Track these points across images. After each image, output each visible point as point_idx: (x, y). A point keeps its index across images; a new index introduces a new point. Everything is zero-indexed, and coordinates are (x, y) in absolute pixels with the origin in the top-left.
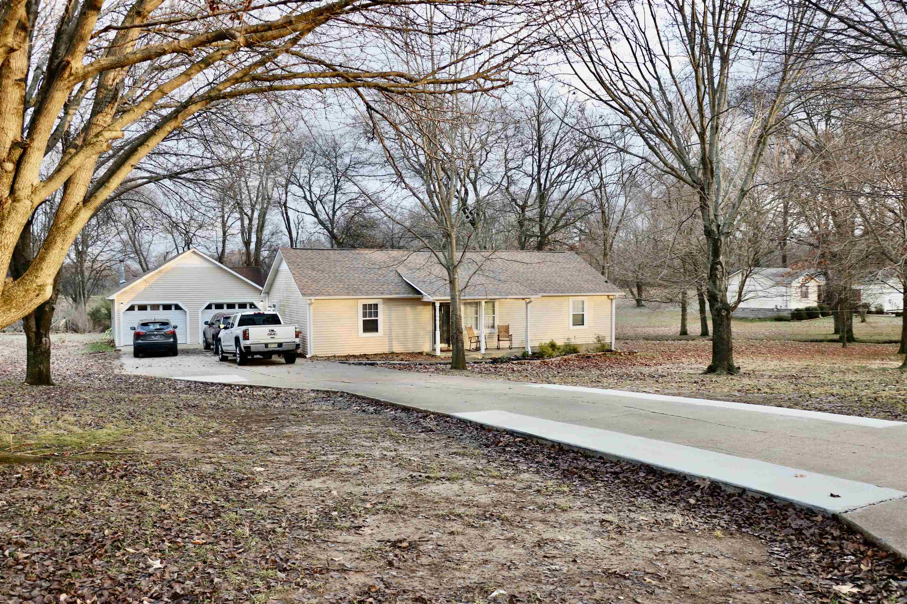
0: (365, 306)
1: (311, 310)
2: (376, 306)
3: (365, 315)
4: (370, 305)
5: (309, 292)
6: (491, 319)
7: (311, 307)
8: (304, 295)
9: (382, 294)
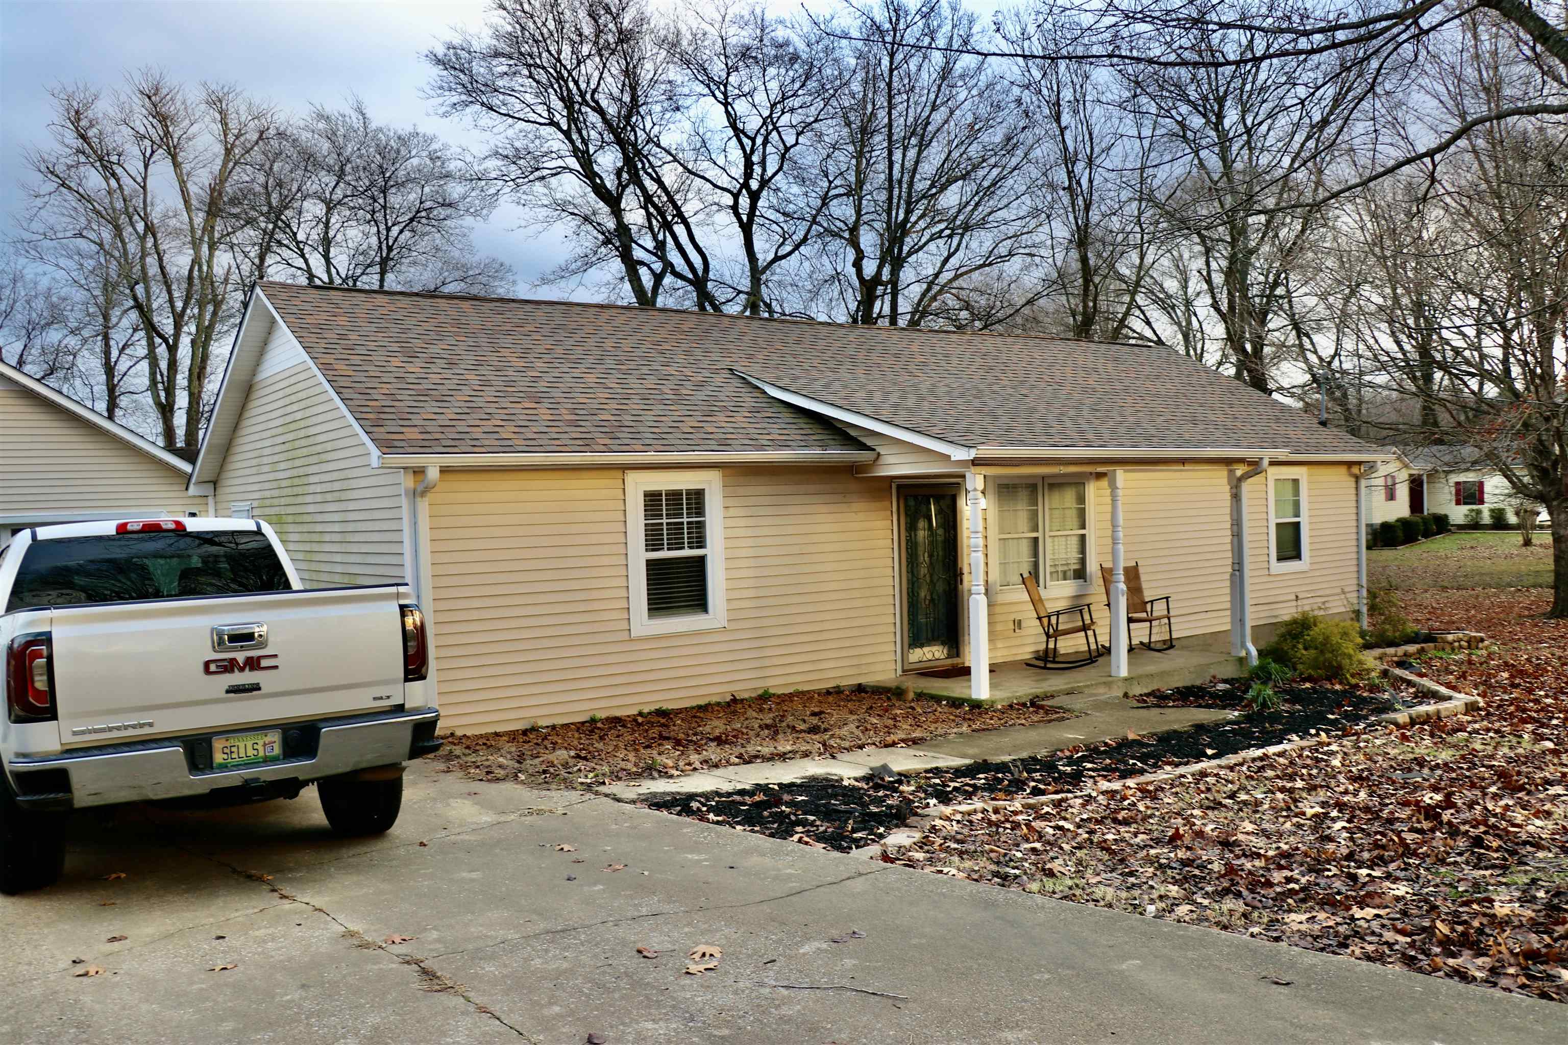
0: (652, 500)
1: (424, 523)
2: (697, 499)
3: (653, 540)
4: (675, 496)
5: (412, 434)
6: (1074, 542)
7: (423, 505)
8: (387, 446)
9: (724, 445)
